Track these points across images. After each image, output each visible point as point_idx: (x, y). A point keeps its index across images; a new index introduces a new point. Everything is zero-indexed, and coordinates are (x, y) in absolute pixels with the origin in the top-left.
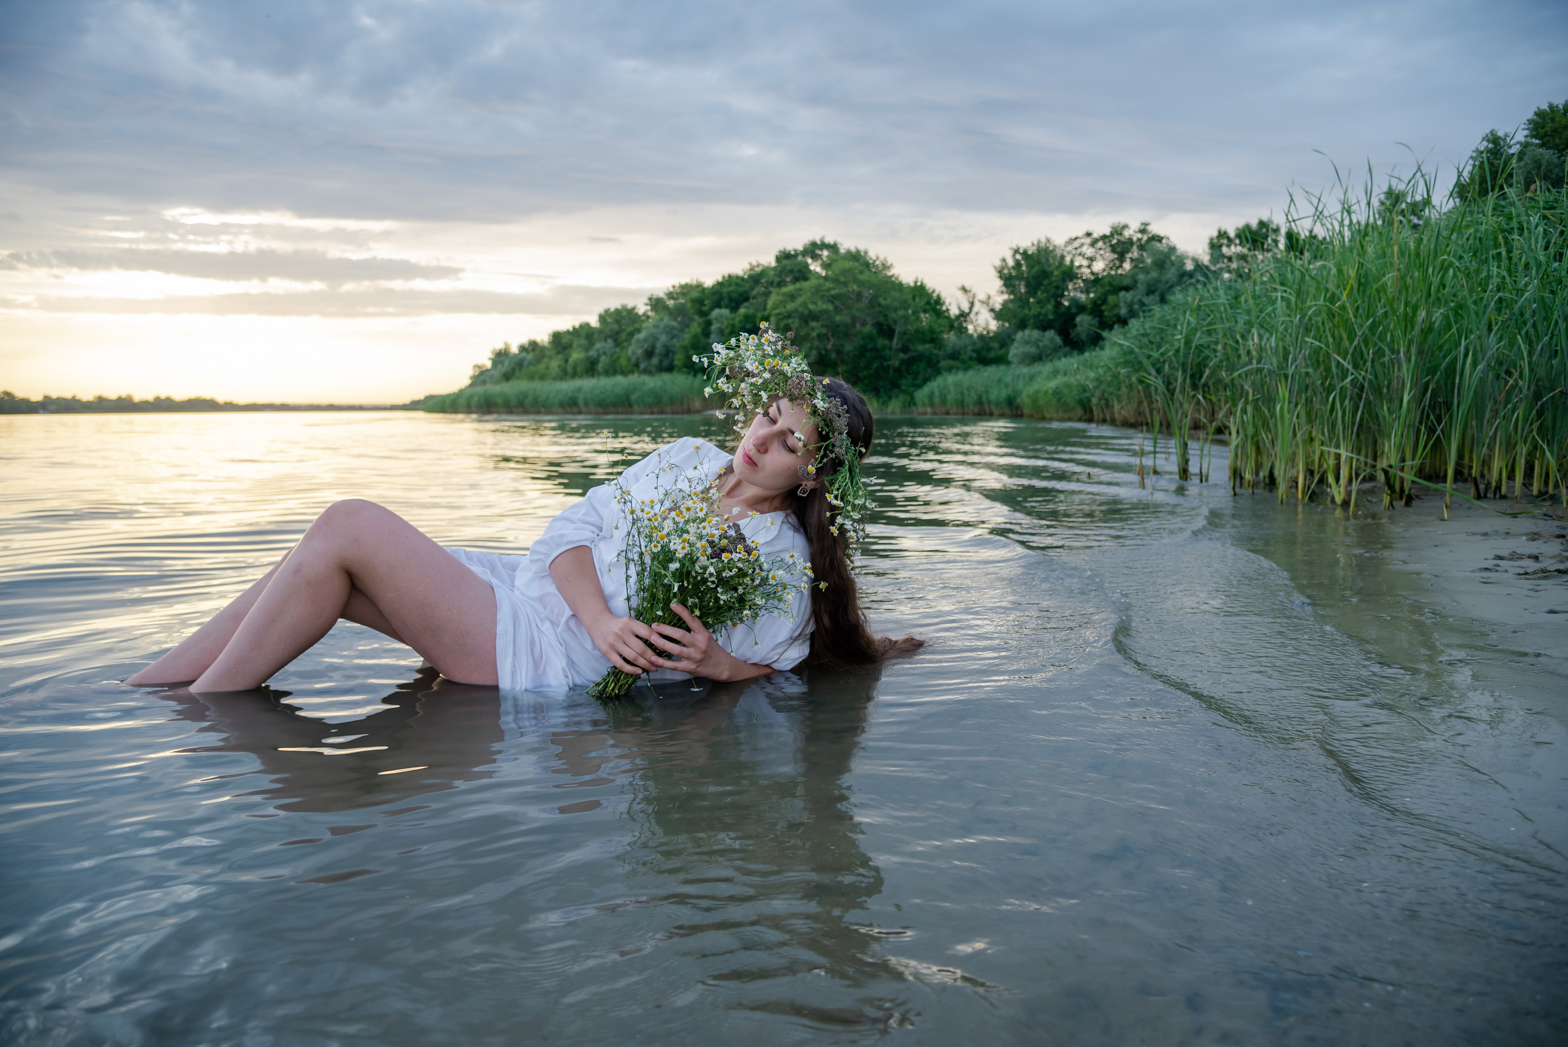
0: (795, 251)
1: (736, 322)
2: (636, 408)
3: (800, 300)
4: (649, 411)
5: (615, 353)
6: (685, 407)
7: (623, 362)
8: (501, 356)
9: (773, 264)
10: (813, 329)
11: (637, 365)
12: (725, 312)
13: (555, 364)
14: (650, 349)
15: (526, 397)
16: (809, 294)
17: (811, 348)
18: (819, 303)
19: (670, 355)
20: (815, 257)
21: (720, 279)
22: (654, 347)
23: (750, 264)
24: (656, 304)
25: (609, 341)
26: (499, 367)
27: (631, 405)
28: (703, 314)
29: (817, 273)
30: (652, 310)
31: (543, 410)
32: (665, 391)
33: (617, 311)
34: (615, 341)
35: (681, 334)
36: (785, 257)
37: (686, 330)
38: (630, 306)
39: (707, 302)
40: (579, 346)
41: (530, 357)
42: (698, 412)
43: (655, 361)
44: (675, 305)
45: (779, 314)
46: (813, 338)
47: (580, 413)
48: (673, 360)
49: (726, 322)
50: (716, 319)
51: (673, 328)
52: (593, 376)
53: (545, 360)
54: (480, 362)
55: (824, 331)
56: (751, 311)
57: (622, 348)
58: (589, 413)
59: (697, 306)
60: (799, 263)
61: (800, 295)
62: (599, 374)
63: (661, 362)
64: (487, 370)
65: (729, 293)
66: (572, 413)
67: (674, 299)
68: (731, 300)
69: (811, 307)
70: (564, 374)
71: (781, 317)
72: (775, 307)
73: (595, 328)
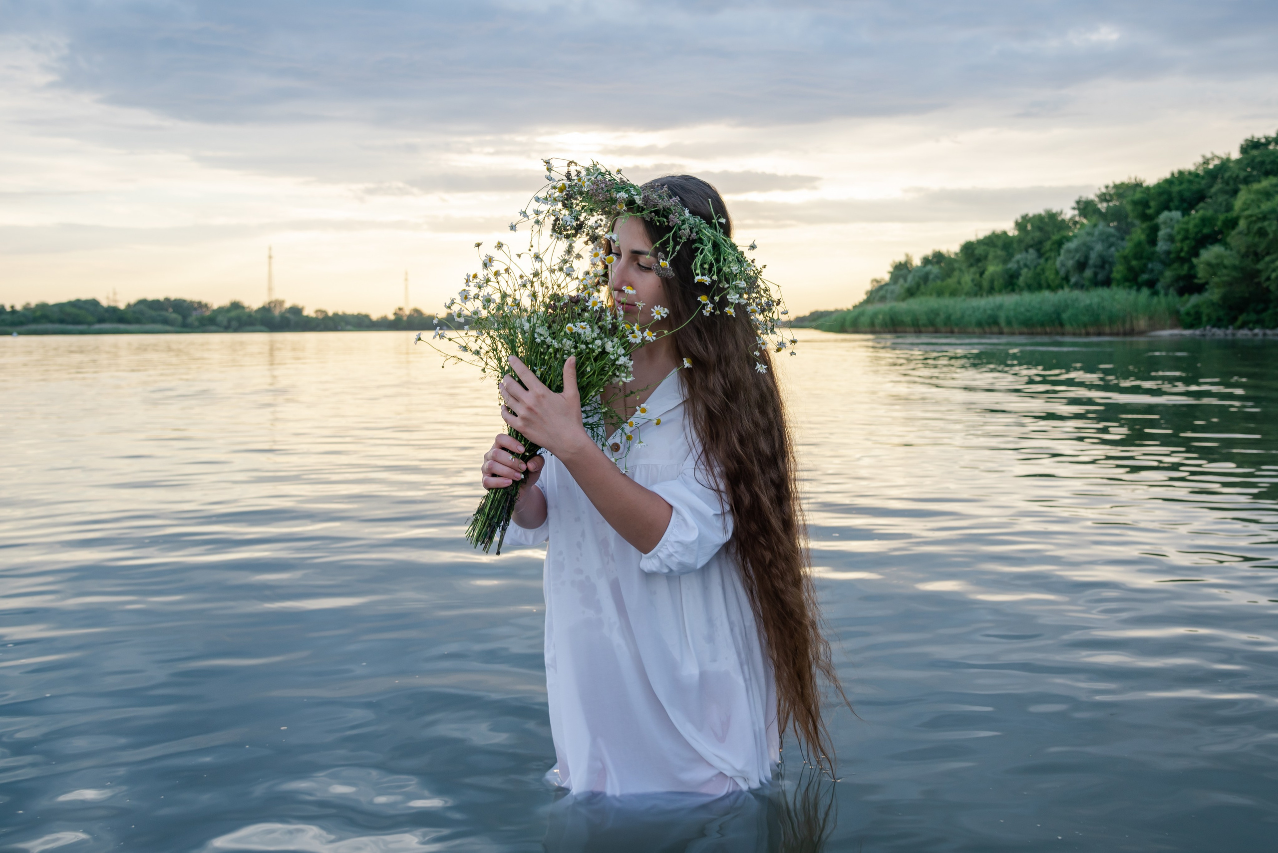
0: (1266, 138)
1: (1191, 226)
2: (1068, 328)
5: (1039, 264)
6: (1128, 326)
7: (1049, 275)
8: (901, 269)
9: (1236, 155)
11: (1066, 279)
12: (1176, 214)
13: (967, 279)
14: (1082, 260)
15: (937, 314)
19: (1107, 266)
22: (1087, 258)
23: (1204, 157)
24: (1085, 207)
25: (1031, 251)
26: (901, 281)
27: (1062, 325)
28: (1145, 217)
30: (1080, 215)
31: (956, 330)
32: (1104, 308)
33: (1039, 218)
34: (1038, 250)
35: (1120, 242)
36: (1252, 146)
37: (1127, 237)
38: (1055, 210)
39: (1152, 204)
40: (996, 257)
41: (934, 269)
42: (1142, 333)
43: (1088, 273)
44: (1108, 208)
45: (1251, 216)
47: (1001, 333)
48: (1111, 272)
49: (1177, 227)
50: (1165, 223)
51: (1110, 235)
52: (1013, 290)
53: (956, 273)
54: (878, 277)
56: (1210, 213)
57: (1047, 260)
58: (1012, 334)
59: (1140, 208)
62: (1021, 290)
63: (1096, 274)
64: (887, 284)
65: (1180, 193)
66: (992, 333)
67: (1107, 201)
68: (1182, 200)
70: (978, 290)
71: (1254, 218)
72: (1246, 206)
73: (1014, 237)
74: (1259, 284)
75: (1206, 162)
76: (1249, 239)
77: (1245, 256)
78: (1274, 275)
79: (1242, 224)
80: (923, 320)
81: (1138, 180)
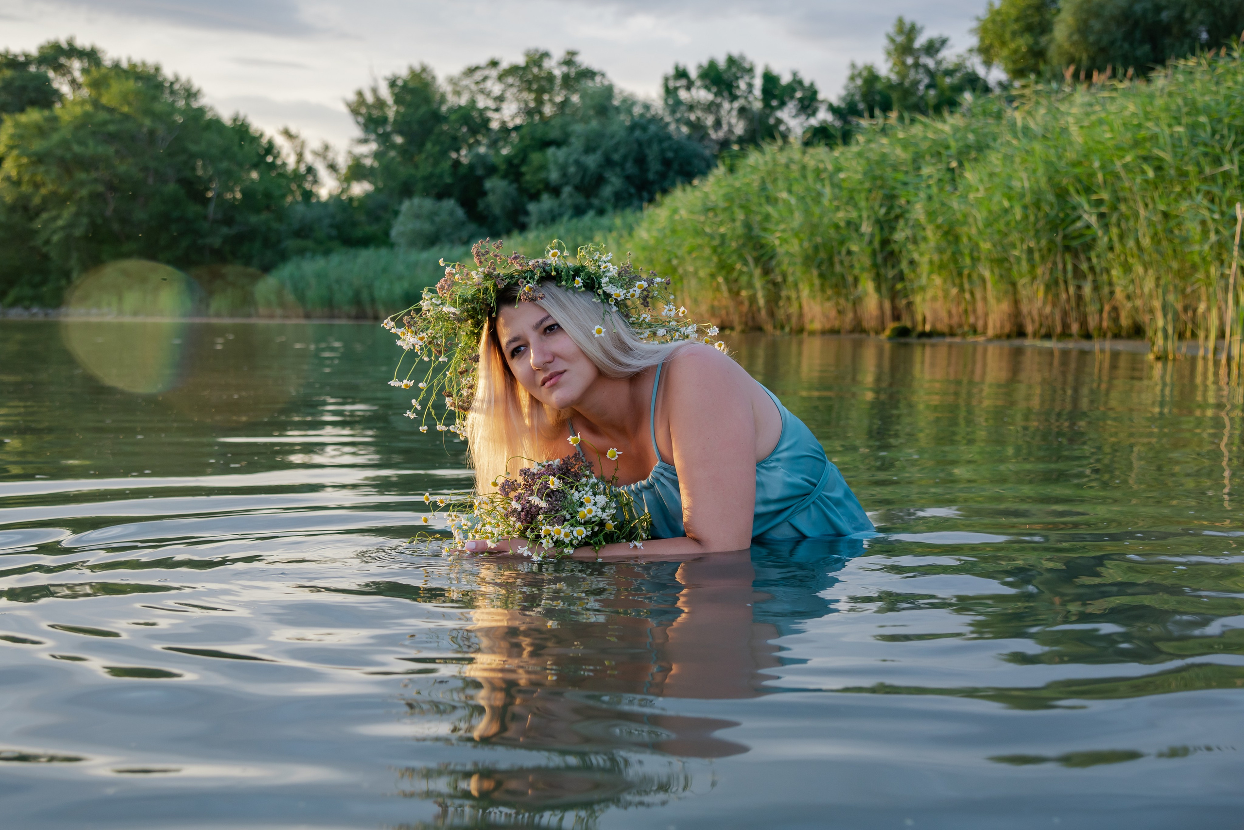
3: (55, 138)
10: (82, 184)
17: (77, 215)
18: (91, 143)
20: (59, 68)
29: (63, 96)
60: (34, 77)
61: (54, 129)
69: (77, 148)
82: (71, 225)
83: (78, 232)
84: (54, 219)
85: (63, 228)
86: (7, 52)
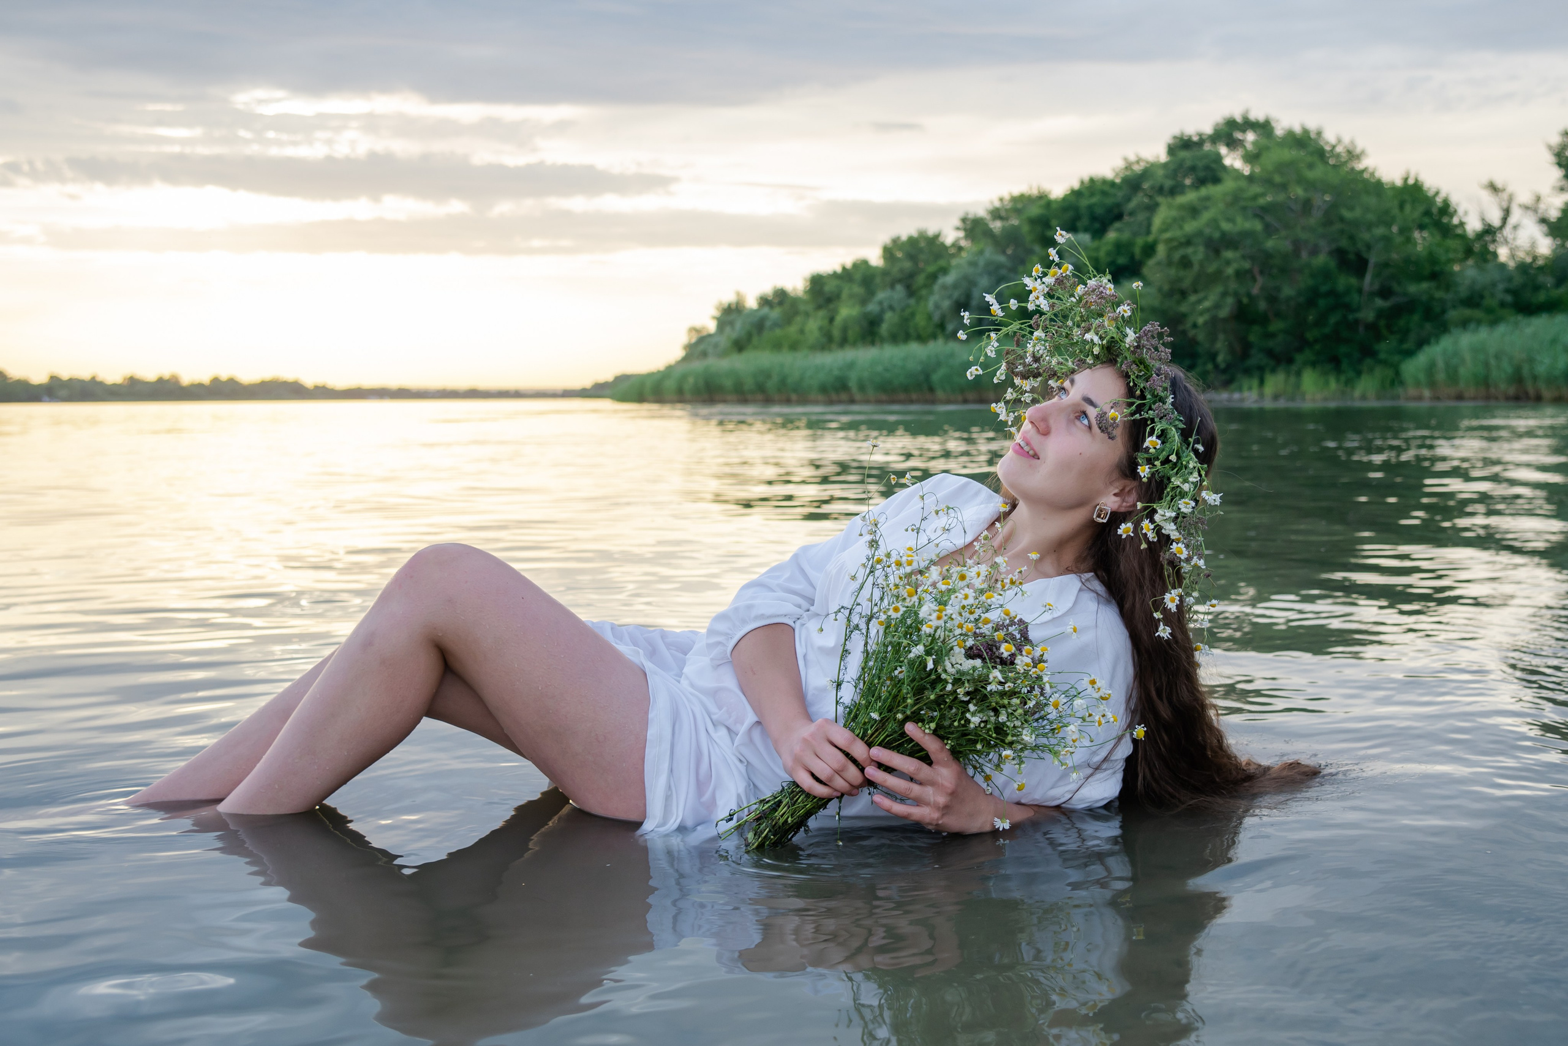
0: (1200, 135)
1: (1102, 254)
2: (940, 394)
3: (1206, 216)
4: (960, 398)
5: (908, 306)
7: (920, 320)
8: (730, 313)
9: (1163, 157)
10: (1228, 263)
11: (942, 326)
12: (1083, 238)
13: (813, 325)
14: (961, 300)
15: (768, 376)
16: (1221, 206)
17: (1224, 294)
18: (1239, 219)
20: (1233, 144)
21: (1076, 186)
22: (967, 297)
23: (1126, 159)
24: (973, 227)
25: (899, 287)
26: (728, 329)
27: (931, 389)
29: (1236, 171)
30: (966, 237)
31: (794, 397)
33: (912, 241)
34: (908, 287)
36: (1182, 145)
38: (931, 231)
39: (1053, 223)
40: (851, 296)
41: (775, 314)
44: (1004, 228)
45: (1172, 240)
46: (1228, 277)
47: (852, 401)
51: (999, 266)
52: (873, 343)
53: (799, 319)
54: (698, 323)
55: (1247, 265)
56: (1126, 236)
57: (919, 299)
58: (867, 402)
59: (1037, 230)
60: (1207, 155)
61: (1206, 208)
62: (882, 340)
64: (710, 336)
65: (1090, 207)
66: (840, 402)
67: (1001, 218)
68: (1094, 218)
69: (1226, 226)
70: (828, 341)
71: (1175, 244)
72: (1165, 228)
73: (876, 268)
74: (1184, 332)
75: (1129, 167)
76: (1172, 272)
77: (1170, 294)
78: (1201, 320)
79: (1161, 250)
80: (749, 383)
81: (1041, 191)
82: (1217, 306)
83: (1224, 313)
84: (1199, 302)
85: (1208, 310)
86: (1182, 134)
